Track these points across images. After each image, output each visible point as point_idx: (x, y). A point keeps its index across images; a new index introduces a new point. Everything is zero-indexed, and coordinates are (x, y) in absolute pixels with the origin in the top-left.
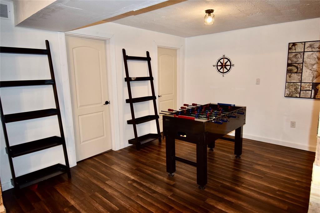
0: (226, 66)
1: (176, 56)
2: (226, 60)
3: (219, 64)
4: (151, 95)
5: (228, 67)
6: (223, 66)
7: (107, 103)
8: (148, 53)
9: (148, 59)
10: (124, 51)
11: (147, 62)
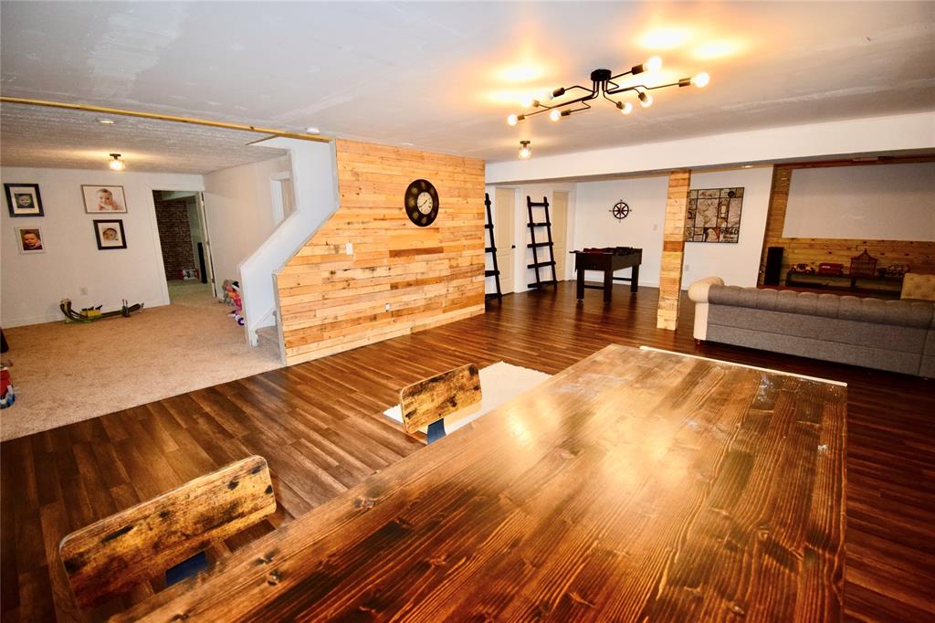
0: (623, 211)
1: (567, 200)
2: (623, 205)
3: (616, 209)
4: (547, 241)
5: (625, 213)
6: (620, 211)
7: (514, 247)
8: (545, 199)
9: (545, 204)
10: (528, 198)
11: (544, 208)
